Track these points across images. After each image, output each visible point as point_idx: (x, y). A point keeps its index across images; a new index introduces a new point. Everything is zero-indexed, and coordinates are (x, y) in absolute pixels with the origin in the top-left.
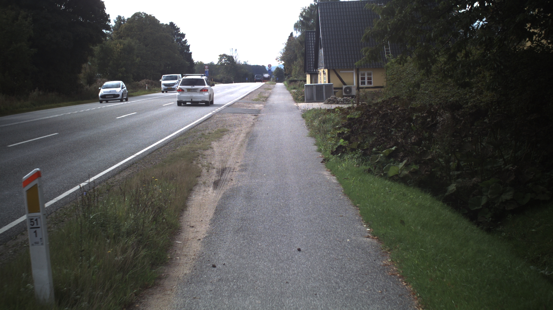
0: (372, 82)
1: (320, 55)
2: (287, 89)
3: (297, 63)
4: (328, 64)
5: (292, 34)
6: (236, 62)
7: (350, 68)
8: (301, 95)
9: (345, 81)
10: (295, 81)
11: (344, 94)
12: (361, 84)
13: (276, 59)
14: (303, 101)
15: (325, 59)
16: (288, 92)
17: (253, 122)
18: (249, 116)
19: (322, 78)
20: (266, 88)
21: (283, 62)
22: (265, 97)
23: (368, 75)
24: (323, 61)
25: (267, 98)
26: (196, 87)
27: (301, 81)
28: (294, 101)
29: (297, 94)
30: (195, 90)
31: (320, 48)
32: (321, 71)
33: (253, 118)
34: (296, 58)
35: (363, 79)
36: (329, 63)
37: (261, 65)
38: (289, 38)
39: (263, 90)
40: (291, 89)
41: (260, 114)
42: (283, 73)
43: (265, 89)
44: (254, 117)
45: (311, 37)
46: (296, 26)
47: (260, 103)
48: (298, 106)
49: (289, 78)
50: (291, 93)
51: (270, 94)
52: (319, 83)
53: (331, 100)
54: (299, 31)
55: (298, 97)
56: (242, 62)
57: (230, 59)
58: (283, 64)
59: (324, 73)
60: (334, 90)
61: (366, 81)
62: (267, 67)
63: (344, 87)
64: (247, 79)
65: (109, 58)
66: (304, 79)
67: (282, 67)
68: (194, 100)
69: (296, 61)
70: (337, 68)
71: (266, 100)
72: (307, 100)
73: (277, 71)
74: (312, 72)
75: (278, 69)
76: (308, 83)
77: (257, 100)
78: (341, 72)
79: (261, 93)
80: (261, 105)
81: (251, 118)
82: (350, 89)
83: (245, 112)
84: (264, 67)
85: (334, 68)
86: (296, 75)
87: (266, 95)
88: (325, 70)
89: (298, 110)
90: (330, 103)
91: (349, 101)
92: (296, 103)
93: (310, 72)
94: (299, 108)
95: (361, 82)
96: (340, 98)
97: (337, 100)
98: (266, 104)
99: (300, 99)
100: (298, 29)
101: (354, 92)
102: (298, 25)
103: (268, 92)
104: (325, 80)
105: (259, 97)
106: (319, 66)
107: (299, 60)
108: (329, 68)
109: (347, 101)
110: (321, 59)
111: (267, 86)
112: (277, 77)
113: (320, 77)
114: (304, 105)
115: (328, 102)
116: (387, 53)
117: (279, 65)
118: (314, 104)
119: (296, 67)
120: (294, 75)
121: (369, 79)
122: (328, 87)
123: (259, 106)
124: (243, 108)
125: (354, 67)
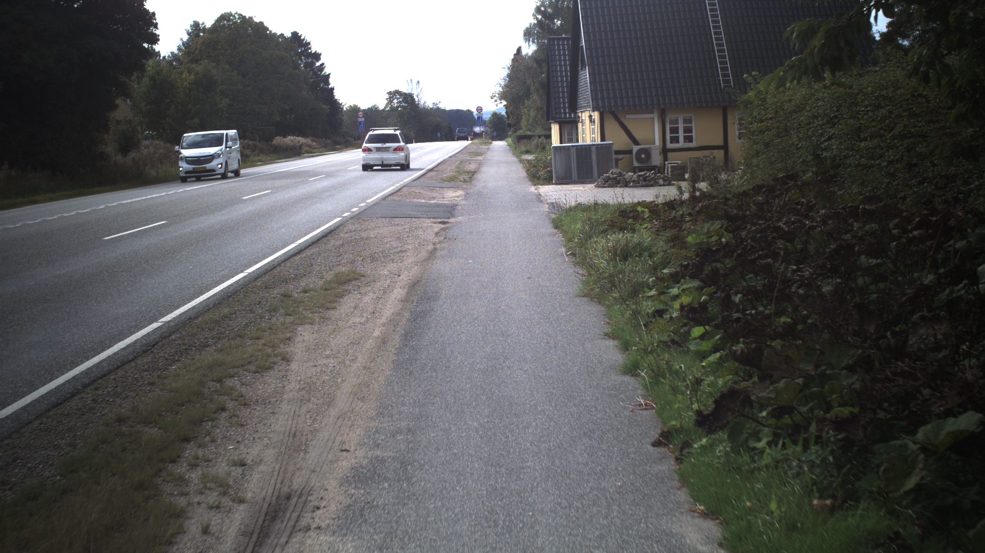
0: (694, 137)
1: (581, 83)
2: (514, 154)
3: (530, 103)
4: (600, 101)
5: (519, 50)
6: (418, 104)
7: (646, 109)
8: (545, 168)
9: (637, 135)
10: (529, 137)
11: (636, 164)
12: (671, 142)
13: (492, 98)
14: (548, 181)
15: (594, 91)
16: (515, 159)
17: (434, 244)
18: (428, 222)
19: (588, 132)
21: (504, 103)
22: (468, 172)
23: (684, 124)
24: (590, 95)
25: (473, 173)
26: (388, 145)
27: (540, 137)
28: (530, 181)
29: (534, 166)
30: (386, 150)
31: (582, 69)
32: (585, 116)
33: (436, 230)
34: (528, 95)
35: (675, 130)
36: (603, 99)
37: (465, 109)
38: (515, 57)
39: (465, 157)
40: (522, 153)
41: (453, 216)
42: (505, 122)
43: (471, 154)
44: (437, 227)
45: (559, 50)
46: (528, 34)
47: (456, 188)
48: (540, 195)
49: (515, 131)
50: (521, 161)
51: (480, 164)
52: (580, 143)
53: (610, 179)
54: (533, 42)
55: (538, 171)
56: (430, 105)
57: (408, 98)
58: (504, 106)
59: (592, 121)
60: (614, 156)
61: (681, 135)
62: (475, 112)
63: (636, 148)
64: (439, 135)
65: (167, 101)
66: (547, 133)
67: (503, 113)
68: (385, 162)
69: (528, 99)
70: (620, 108)
71: (471, 177)
72: (558, 179)
73: (494, 119)
74: (562, 118)
75: (495, 115)
76: (555, 141)
77: (452, 179)
78: (628, 116)
79: (461, 162)
80: (460, 192)
81: (429, 228)
82: (647, 152)
83: (419, 214)
84: (469, 112)
85: (614, 109)
86: (529, 127)
87: (472, 167)
88: (593, 114)
89: (540, 205)
90: (609, 184)
91: (649, 181)
92: (535, 185)
93: (559, 118)
94: (542, 199)
95: (671, 137)
96: (630, 174)
97: (624, 178)
98: (470, 189)
99: (542, 177)
100: (531, 39)
101: (656, 159)
102: (531, 31)
103: (476, 160)
104: (594, 136)
105: (456, 172)
106: (579, 106)
107: (535, 97)
108: (601, 110)
109: (645, 180)
110: (584, 92)
111: (475, 147)
112: (494, 131)
113: (583, 129)
114: (553, 190)
115: (603, 184)
116: (723, 76)
117: (498, 108)
118: (574, 188)
119: (529, 111)
120: (526, 126)
121: (688, 130)
122: (602, 150)
123: (454, 195)
124: (418, 200)
125: (656, 106)
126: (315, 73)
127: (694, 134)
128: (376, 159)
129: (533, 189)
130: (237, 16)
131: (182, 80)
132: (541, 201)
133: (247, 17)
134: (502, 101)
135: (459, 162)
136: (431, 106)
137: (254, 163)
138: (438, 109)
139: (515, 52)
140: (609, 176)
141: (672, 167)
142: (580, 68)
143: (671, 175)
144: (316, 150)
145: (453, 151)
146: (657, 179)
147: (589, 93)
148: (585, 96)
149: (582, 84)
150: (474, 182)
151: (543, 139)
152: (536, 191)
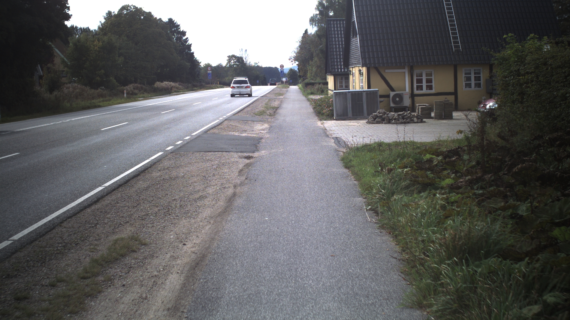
0: (433, 86)
2: (303, 95)
3: (313, 63)
4: (367, 59)
5: (306, 31)
6: (246, 63)
7: (400, 65)
8: (327, 107)
9: (394, 85)
10: (313, 84)
11: (392, 105)
12: (417, 90)
13: (289, 60)
14: (330, 117)
15: (363, 52)
16: (304, 98)
17: (235, 187)
18: (235, 157)
19: (357, 81)
20: (277, 93)
21: (297, 63)
22: (273, 108)
23: (426, 76)
24: (360, 56)
25: (277, 108)
27: (320, 84)
28: (318, 116)
29: (319, 105)
30: (242, 87)
31: (353, 37)
32: (355, 71)
33: (241, 166)
34: (311, 58)
35: (420, 81)
36: (369, 57)
37: (274, 67)
38: (304, 36)
39: (272, 96)
40: (308, 94)
41: (258, 151)
42: (297, 74)
44: (242, 163)
45: (334, 27)
46: (312, 20)
47: (263, 121)
48: (326, 129)
49: (304, 80)
50: (308, 100)
51: (282, 102)
52: (351, 89)
53: (378, 117)
55: (322, 109)
57: (240, 60)
58: (297, 65)
59: (361, 73)
60: (379, 99)
61: (424, 84)
62: (279, 68)
63: (392, 94)
64: (258, 82)
65: (84, 59)
66: (324, 81)
67: (296, 69)
68: (241, 93)
69: (312, 60)
70: (381, 65)
71: (275, 112)
72: (337, 115)
73: (290, 73)
74: (337, 72)
75: (291, 70)
77: (262, 113)
78: (386, 71)
79: (269, 100)
80: (266, 126)
82: (400, 96)
83: (230, 148)
84: (276, 69)
85: (377, 66)
86: (312, 77)
87: (276, 104)
88: (362, 69)
89: (327, 139)
90: (377, 121)
91: (407, 119)
92: (321, 120)
93: (334, 72)
94: (328, 133)
95: (417, 86)
96: (392, 113)
97: (388, 117)
98: (274, 122)
99: (326, 114)
100: (314, 24)
101: (407, 102)
102: (314, 18)
103: (279, 99)
104: (362, 84)
105: (265, 107)
106: (351, 63)
107: (316, 59)
108: (368, 66)
109: (403, 118)
110: (354, 53)
111: (279, 90)
112: (290, 80)
113: (353, 80)
114: (335, 125)
115: (372, 121)
116: (454, 42)
117: (293, 66)
118: (350, 124)
119: (312, 68)
120: (310, 77)
121: (429, 81)
122: (371, 95)
123: (261, 128)
124: (232, 133)
125: (407, 64)
126: (182, 44)
127: (433, 84)
128: (237, 92)
129: (319, 123)
130: (132, 7)
131: (94, 45)
132: (328, 136)
133: (139, 8)
134: (296, 62)
135: (268, 100)
136: (253, 65)
137: (136, 99)
138: (258, 66)
139: (304, 32)
140: (376, 115)
141: (422, 108)
142: (352, 37)
143: (421, 114)
144: (181, 91)
145: (265, 92)
146: (412, 117)
147: (360, 54)
148: (356, 57)
149: (353, 48)
150: (277, 116)
151: (321, 86)
152: (322, 126)
